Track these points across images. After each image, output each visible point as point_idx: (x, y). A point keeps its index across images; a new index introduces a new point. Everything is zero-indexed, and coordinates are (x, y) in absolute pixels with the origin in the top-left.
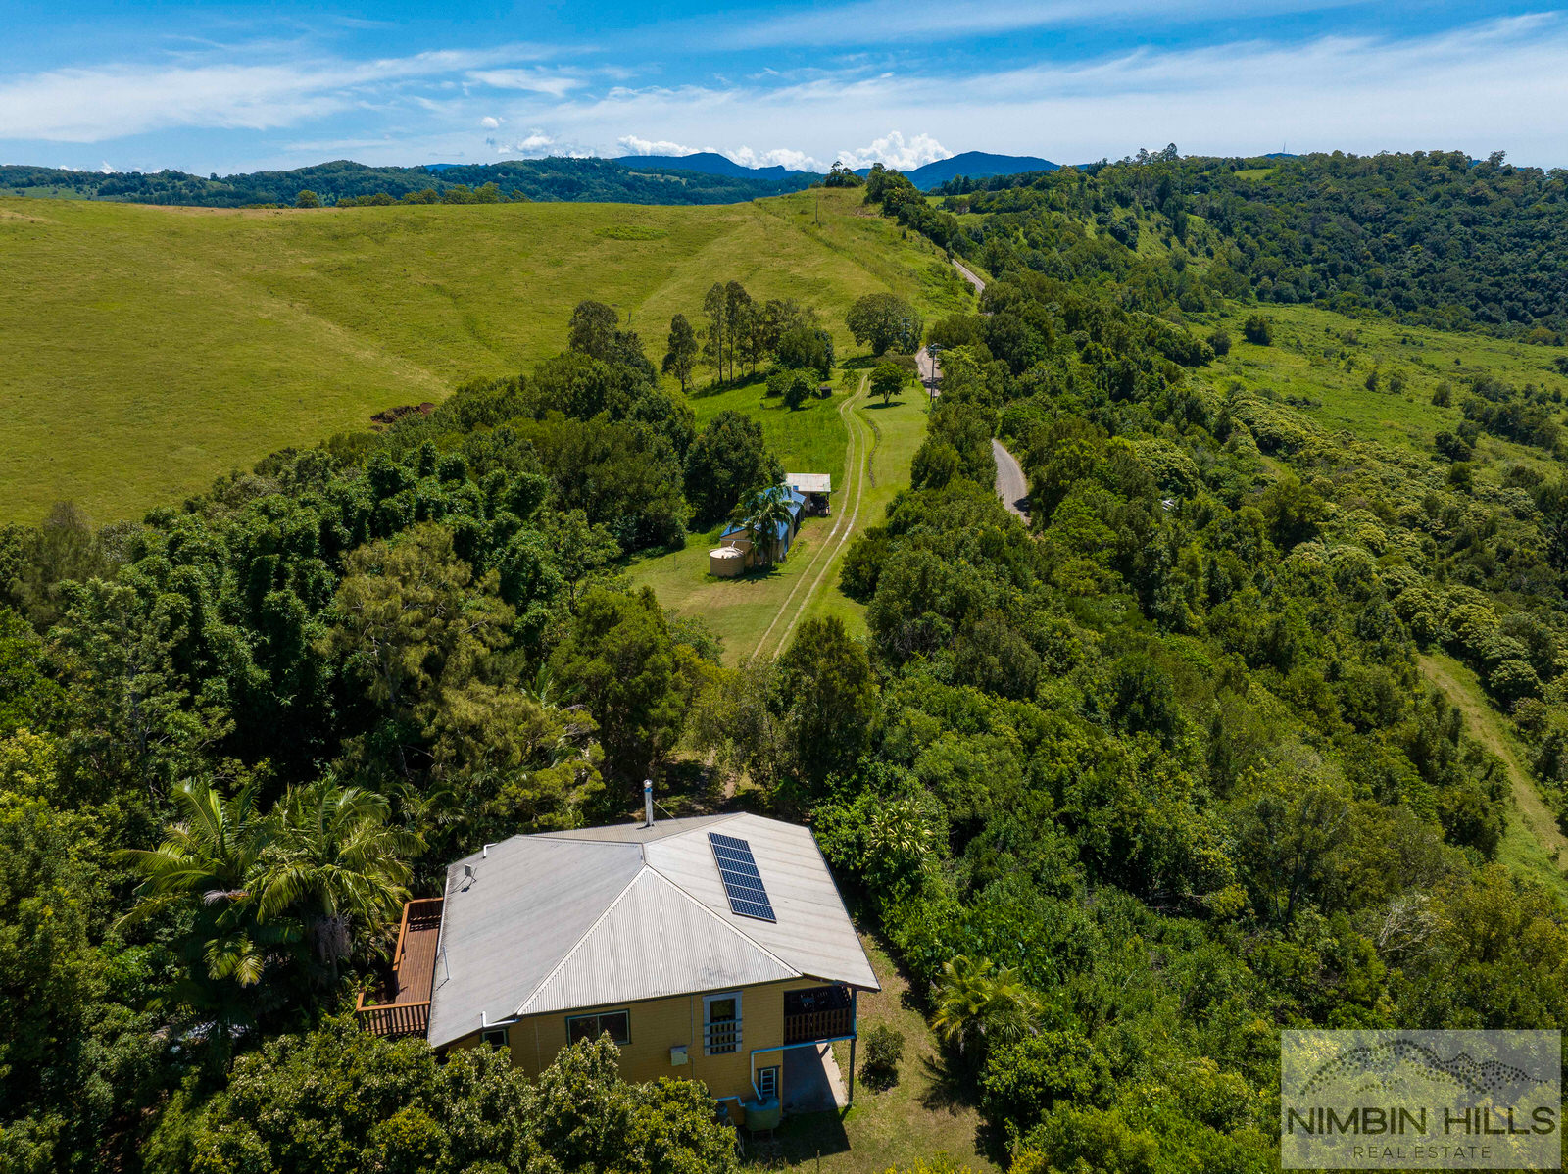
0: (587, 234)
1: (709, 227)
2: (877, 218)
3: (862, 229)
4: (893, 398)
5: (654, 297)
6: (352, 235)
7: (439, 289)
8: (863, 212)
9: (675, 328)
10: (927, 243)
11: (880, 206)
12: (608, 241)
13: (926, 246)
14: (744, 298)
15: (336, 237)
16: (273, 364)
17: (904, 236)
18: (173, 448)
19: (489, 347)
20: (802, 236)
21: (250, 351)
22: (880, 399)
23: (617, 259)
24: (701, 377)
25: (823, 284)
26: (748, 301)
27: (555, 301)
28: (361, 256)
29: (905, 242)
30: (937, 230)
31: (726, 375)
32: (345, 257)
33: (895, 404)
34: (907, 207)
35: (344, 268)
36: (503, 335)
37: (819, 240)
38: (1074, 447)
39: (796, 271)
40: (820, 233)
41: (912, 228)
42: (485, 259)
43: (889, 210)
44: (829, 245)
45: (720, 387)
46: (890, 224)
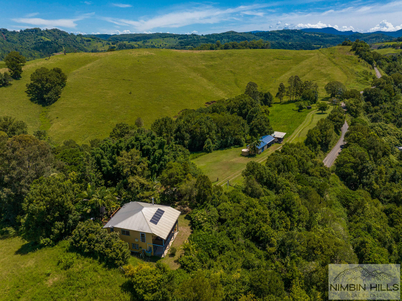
0: (271, 58)
1: (304, 56)
2: (353, 56)
3: (347, 59)
4: (324, 112)
5: (284, 75)
6: (215, 57)
7: (231, 72)
8: (349, 54)
9: (280, 86)
10: (366, 63)
11: (355, 52)
12: (276, 60)
13: (365, 64)
14: (298, 79)
15: (212, 58)
16: (189, 89)
17: (359, 61)
18: (164, 107)
19: (238, 87)
20: (328, 61)
21: (185, 86)
22: (320, 112)
23: (277, 65)
24: (285, 99)
25: (329, 75)
26: (300, 81)
27: (258, 76)
28: (216, 63)
29: (359, 63)
30: (370, 60)
31: (291, 99)
32: (212, 63)
33: (324, 113)
34: (363, 53)
35: (212, 66)
36: (243, 84)
37: (333, 62)
38: (355, 134)
39: (323, 71)
40: (334, 60)
41: (363, 59)
42: (244, 64)
43: (357, 53)
44: (334, 63)
45: (289, 102)
46: (356, 57)
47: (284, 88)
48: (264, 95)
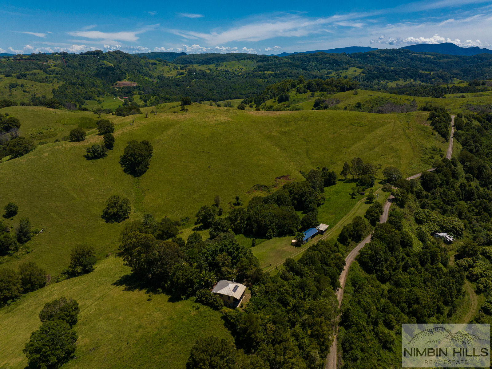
1: (380, 123)
2: (428, 126)
3: (421, 130)
4: (373, 201)
5: (355, 146)
6: (290, 122)
7: (304, 139)
8: (425, 123)
9: (345, 165)
10: (439, 136)
11: (431, 121)
12: (350, 126)
13: (438, 137)
14: (361, 161)
15: (287, 122)
16: (262, 162)
17: (432, 134)
18: (238, 182)
19: (309, 158)
20: (402, 132)
21: (258, 158)
23: (351, 133)
25: (397, 150)
28: (291, 129)
29: (432, 136)
30: (443, 133)
31: (354, 178)
32: (287, 129)
34: (438, 124)
35: (286, 132)
36: (313, 155)
37: (405, 133)
39: (393, 144)
40: (407, 131)
41: (437, 131)
42: (318, 130)
43: (433, 124)
44: (407, 136)
46: (430, 129)
47: (348, 166)
48: (328, 174)
